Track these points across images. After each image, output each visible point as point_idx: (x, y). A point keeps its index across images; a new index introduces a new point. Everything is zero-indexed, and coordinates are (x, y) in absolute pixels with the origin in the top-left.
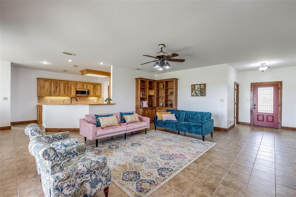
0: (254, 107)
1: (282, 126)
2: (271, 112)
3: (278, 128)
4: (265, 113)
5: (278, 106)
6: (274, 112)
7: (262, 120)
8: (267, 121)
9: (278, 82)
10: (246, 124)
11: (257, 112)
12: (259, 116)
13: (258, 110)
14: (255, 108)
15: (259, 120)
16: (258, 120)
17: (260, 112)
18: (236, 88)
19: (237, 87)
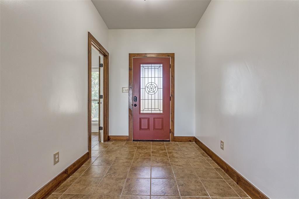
0: (135, 103)
1: (175, 135)
2: (159, 112)
3: (169, 141)
4: (151, 114)
5: (169, 99)
6: (163, 110)
7: (147, 128)
8: (154, 129)
9: (168, 55)
10: (122, 138)
11: (140, 113)
12: (142, 120)
13: (142, 109)
14: (136, 105)
15: (142, 128)
16: (140, 128)
17: (144, 112)
18: (102, 62)
19: (104, 60)
